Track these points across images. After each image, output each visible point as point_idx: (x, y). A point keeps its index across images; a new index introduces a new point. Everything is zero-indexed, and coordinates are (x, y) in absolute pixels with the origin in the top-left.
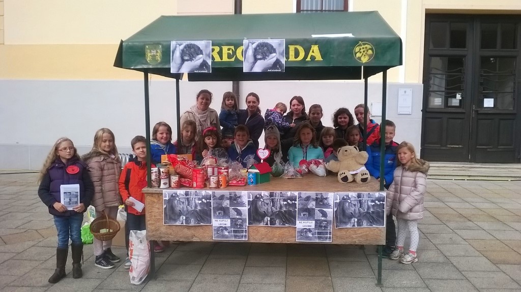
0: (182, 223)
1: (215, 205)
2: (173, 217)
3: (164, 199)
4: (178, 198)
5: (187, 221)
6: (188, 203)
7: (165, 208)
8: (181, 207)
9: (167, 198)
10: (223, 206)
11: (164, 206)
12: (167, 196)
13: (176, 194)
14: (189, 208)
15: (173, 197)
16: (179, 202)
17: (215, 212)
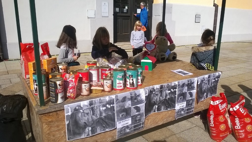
0: (88, 135)
1: (118, 109)
2: (78, 132)
3: (66, 114)
4: (82, 111)
5: (93, 131)
6: (93, 113)
7: (68, 125)
8: (86, 118)
9: (70, 113)
10: (126, 107)
11: (67, 123)
12: (70, 111)
13: (79, 106)
14: (94, 117)
15: (76, 111)
16: (83, 114)
17: (118, 115)
